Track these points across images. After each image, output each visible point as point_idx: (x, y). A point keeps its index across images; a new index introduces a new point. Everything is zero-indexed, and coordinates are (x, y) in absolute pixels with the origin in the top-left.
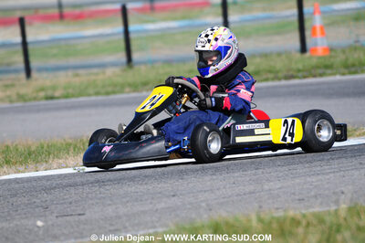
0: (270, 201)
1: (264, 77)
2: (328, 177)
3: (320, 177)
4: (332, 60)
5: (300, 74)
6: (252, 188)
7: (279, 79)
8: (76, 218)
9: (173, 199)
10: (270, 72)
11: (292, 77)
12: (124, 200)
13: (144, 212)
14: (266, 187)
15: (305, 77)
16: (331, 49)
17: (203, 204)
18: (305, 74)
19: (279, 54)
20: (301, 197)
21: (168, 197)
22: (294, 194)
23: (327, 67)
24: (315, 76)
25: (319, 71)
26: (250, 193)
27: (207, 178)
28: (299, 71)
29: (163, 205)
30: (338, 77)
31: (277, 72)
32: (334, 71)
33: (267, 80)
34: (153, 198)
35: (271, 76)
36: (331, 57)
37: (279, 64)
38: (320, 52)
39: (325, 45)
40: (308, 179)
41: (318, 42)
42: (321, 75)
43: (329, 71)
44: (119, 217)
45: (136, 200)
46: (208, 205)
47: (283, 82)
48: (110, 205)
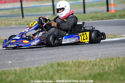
0: (81, 57)
1: (94, 19)
2: (101, 50)
3: (99, 50)
4: (116, 14)
5: (106, 18)
6: (77, 53)
7: (99, 20)
8: (22, 61)
9: (53, 55)
10: (96, 17)
11: (103, 19)
12: (38, 55)
13: (43, 59)
14: (82, 52)
15: (107, 19)
16: (116, 11)
17: (61, 57)
18: (107, 18)
19: (100, 12)
20: (91, 56)
21: (51, 55)
22: (90, 55)
23: (114, 16)
24: (110, 19)
25: (111, 17)
26: (77, 54)
27: (65, 49)
28: (105, 17)
29: (49, 57)
30: (117, 19)
31: (99, 17)
32: (116, 18)
33: (95, 20)
34: (47, 55)
35: (96, 19)
36: (116, 13)
37: (99, 15)
38: (113, 11)
39: (114, 10)
40: (96, 50)
41: (112, 9)
42: (112, 19)
43: (114, 18)
44: (35, 61)
45: (42, 56)
46: (63, 58)
47: (100, 21)
48: (33, 57)
